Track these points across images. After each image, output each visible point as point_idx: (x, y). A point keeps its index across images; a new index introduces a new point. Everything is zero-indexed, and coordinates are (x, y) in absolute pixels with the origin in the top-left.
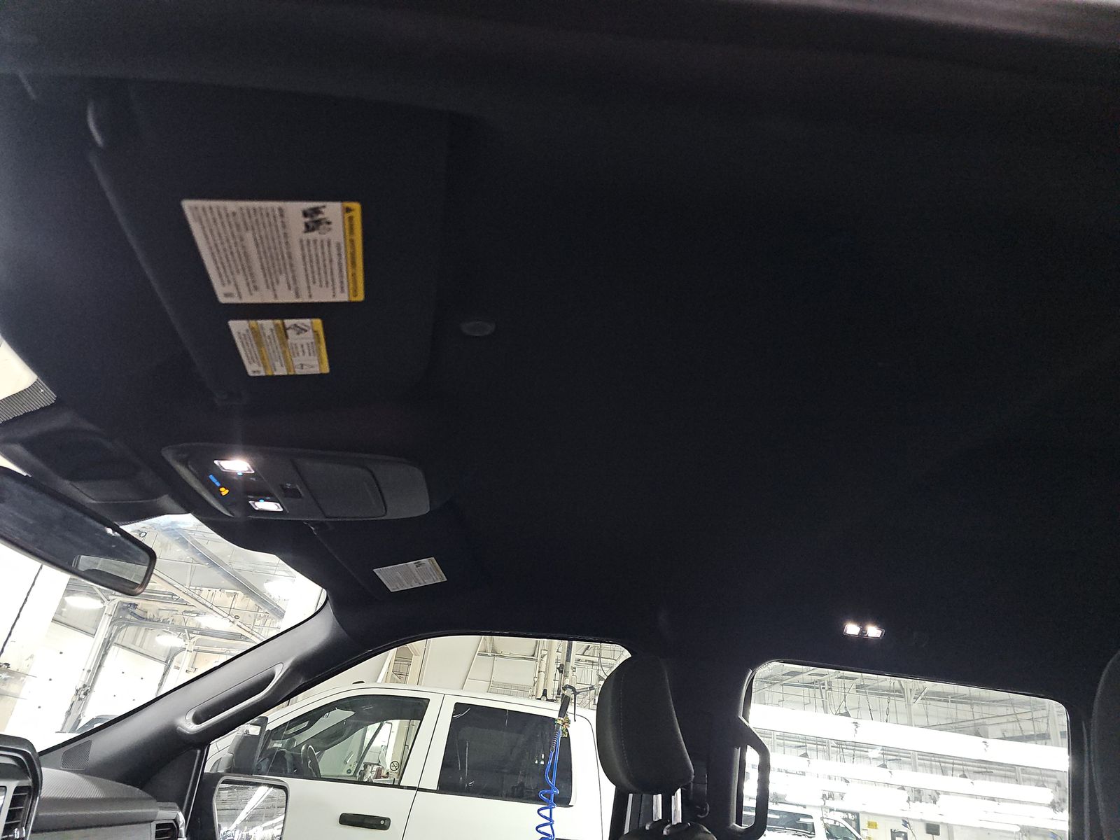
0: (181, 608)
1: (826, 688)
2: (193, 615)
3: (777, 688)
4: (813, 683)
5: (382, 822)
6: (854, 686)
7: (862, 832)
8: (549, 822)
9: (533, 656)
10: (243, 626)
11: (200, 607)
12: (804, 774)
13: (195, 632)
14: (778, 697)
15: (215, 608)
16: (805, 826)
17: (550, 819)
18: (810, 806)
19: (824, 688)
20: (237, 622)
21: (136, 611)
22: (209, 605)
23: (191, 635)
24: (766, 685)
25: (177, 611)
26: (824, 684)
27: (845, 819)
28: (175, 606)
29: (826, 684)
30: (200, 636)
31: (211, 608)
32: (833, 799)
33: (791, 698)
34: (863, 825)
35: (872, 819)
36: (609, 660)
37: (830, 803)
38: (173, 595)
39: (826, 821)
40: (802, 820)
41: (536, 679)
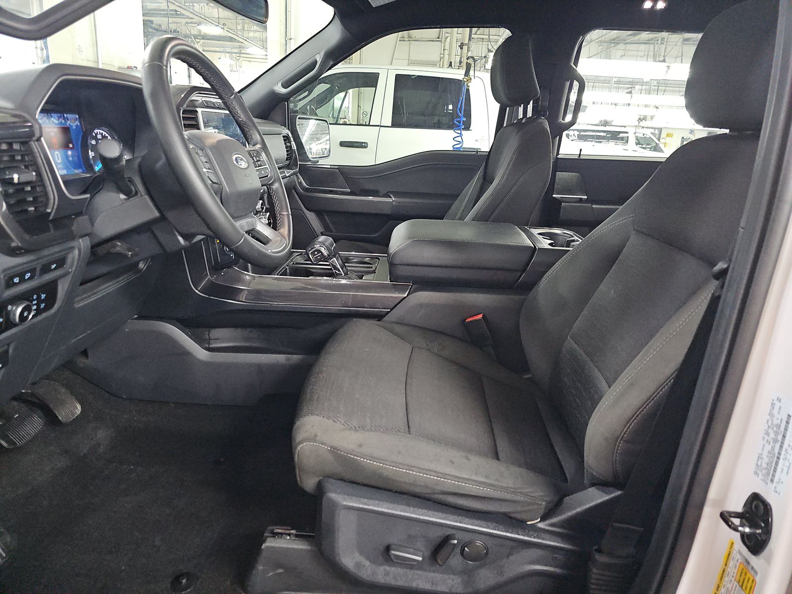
0: (184, 21)
1: (659, 43)
2: (194, 25)
3: (621, 46)
4: (649, 40)
5: (363, 144)
6: (681, 40)
7: (661, 140)
8: (459, 135)
9: (439, 38)
10: (230, 31)
11: (197, 19)
12: (629, 105)
13: (199, 37)
14: (621, 53)
15: (207, 19)
16: (622, 139)
17: (461, 134)
18: (628, 126)
19: (657, 43)
20: (225, 27)
21: (154, 26)
22: (203, 17)
23: (198, 40)
24: (613, 45)
25: (181, 23)
26: (658, 40)
27: (652, 133)
28: (178, 19)
29: (660, 40)
30: (203, 41)
31: (206, 19)
32: (646, 121)
33: (631, 53)
34: (663, 135)
35: (670, 132)
36: (495, 36)
37: (643, 124)
38: (176, 11)
39: (637, 135)
40: (621, 135)
41: (442, 56)
